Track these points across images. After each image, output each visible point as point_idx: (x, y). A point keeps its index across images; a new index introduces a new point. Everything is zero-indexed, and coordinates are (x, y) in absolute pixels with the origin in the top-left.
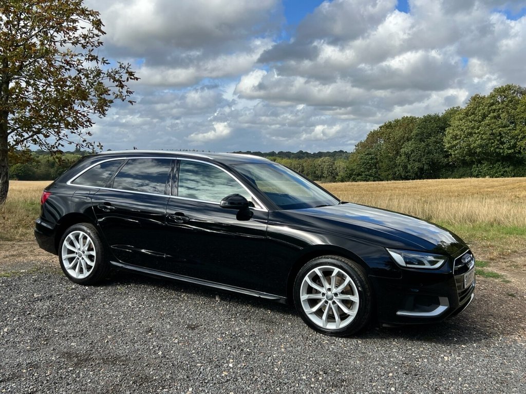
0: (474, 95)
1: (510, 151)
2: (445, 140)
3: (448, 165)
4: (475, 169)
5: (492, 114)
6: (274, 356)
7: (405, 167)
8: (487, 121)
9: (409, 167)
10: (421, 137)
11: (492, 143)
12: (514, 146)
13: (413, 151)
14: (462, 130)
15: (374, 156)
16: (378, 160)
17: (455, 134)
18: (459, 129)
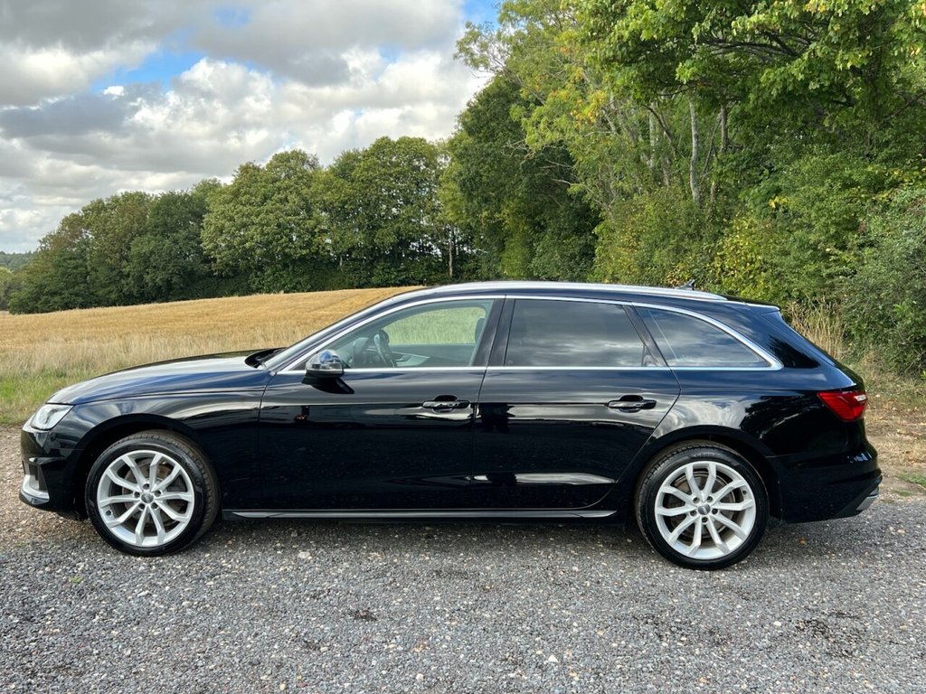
0: (244, 164)
1: (304, 252)
2: (204, 234)
3: (210, 274)
4: (253, 280)
5: (276, 197)
7: (140, 278)
8: (269, 205)
9: (147, 278)
10: (165, 229)
11: (278, 240)
12: (309, 244)
13: (152, 253)
14: (232, 219)
15: (81, 261)
16: (89, 268)
17: (219, 225)
18: (225, 217)
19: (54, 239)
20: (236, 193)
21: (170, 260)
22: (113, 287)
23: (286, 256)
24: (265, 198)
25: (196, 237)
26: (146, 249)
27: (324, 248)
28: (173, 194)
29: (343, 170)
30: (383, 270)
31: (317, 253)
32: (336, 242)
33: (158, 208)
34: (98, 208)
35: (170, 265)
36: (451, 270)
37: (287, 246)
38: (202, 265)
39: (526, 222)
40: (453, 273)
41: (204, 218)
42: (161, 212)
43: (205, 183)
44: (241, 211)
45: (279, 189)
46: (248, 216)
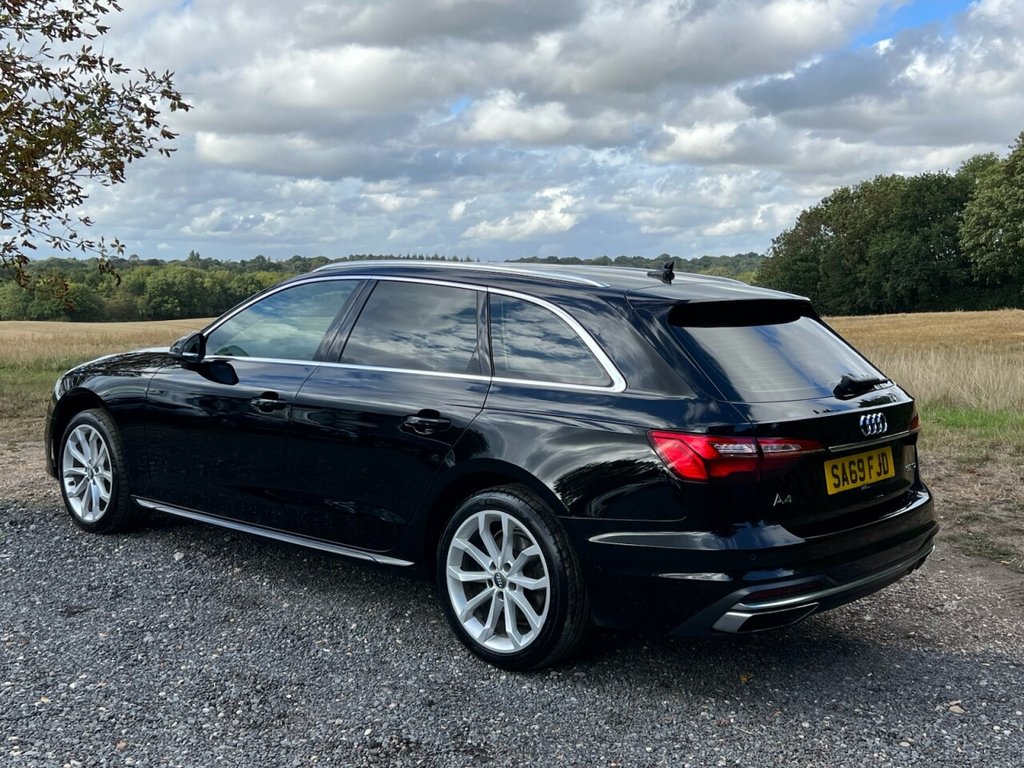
2: (963, 229)
3: (968, 282)
7: (877, 287)
9: (887, 286)
10: (915, 223)
13: (894, 253)
14: (1001, 206)
15: (814, 264)
16: (821, 273)
17: (984, 215)
18: (992, 205)
19: (790, 240)
20: (1011, 168)
21: (917, 262)
22: (845, 298)
25: (952, 232)
26: (887, 249)
33: (908, 195)
34: (842, 198)
35: (917, 269)
38: (959, 270)
41: (964, 208)
42: (910, 200)
43: (977, 159)
44: (1015, 195)
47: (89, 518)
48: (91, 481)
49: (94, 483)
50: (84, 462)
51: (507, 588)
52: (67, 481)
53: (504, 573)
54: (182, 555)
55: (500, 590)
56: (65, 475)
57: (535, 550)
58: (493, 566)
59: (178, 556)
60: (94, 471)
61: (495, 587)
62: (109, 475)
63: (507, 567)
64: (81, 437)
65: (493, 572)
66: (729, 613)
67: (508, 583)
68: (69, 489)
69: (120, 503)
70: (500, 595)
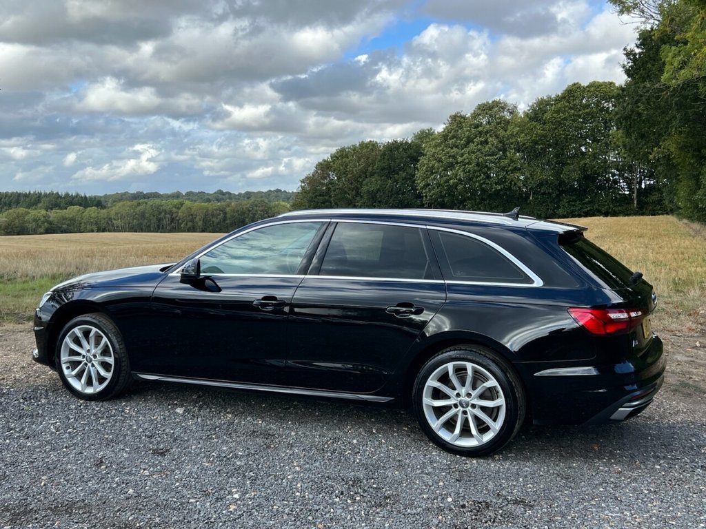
0: (454, 114)
1: (499, 187)
2: (418, 174)
5: (477, 140)
6: (289, 477)
8: (472, 146)
10: (389, 172)
11: (477, 177)
12: (504, 181)
14: (440, 160)
15: (327, 198)
16: (333, 203)
17: (431, 165)
18: (436, 159)
19: (310, 181)
21: (391, 196)
23: (483, 190)
24: (469, 141)
25: (411, 177)
26: (373, 188)
27: (515, 184)
28: (396, 142)
29: (536, 114)
30: (569, 202)
31: (509, 189)
32: (527, 179)
33: (384, 154)
34: (342, 155)
36: (635, 202)
37: (484, 183)
38: (415, 200)
39: (693, 155)
40: (637, 204)
41: (419, 161)
42: (386, 157)
43: (423, 132)
44: (448, 153)
45: (480, 133)
46: (454, 157)
47: (90, 391)
48: (90, 365)
49: (93, 365)
50: (83, 352)
51: (469, 408)
52: (64, 367)
53: (467, 399)
54: (183, 409)
55: (464, 409)
56: (62, 362)
57: (492, 382)
58: (458, 395)
59: (180, 410)
60: (92, 357)
61: (460, 408)
62: (111, 360)
63: (469, 395)
64: (79, 334)
65: (459, 399)
66: (620, 409)
67: (470, 404)
68: (66, 372)
69: (121, 378)
70: (465, 413)
